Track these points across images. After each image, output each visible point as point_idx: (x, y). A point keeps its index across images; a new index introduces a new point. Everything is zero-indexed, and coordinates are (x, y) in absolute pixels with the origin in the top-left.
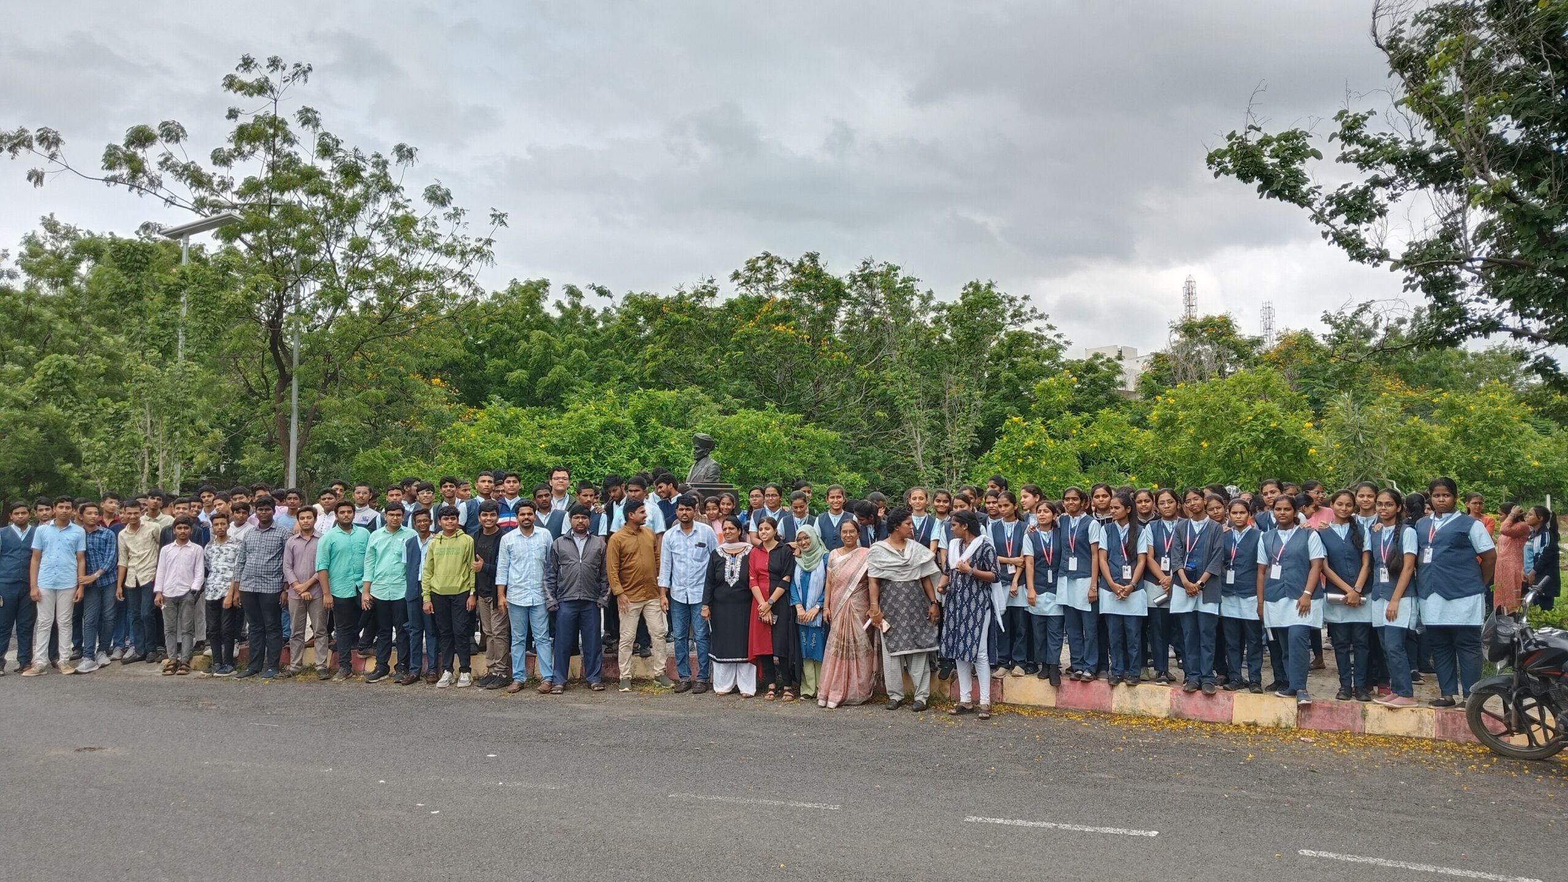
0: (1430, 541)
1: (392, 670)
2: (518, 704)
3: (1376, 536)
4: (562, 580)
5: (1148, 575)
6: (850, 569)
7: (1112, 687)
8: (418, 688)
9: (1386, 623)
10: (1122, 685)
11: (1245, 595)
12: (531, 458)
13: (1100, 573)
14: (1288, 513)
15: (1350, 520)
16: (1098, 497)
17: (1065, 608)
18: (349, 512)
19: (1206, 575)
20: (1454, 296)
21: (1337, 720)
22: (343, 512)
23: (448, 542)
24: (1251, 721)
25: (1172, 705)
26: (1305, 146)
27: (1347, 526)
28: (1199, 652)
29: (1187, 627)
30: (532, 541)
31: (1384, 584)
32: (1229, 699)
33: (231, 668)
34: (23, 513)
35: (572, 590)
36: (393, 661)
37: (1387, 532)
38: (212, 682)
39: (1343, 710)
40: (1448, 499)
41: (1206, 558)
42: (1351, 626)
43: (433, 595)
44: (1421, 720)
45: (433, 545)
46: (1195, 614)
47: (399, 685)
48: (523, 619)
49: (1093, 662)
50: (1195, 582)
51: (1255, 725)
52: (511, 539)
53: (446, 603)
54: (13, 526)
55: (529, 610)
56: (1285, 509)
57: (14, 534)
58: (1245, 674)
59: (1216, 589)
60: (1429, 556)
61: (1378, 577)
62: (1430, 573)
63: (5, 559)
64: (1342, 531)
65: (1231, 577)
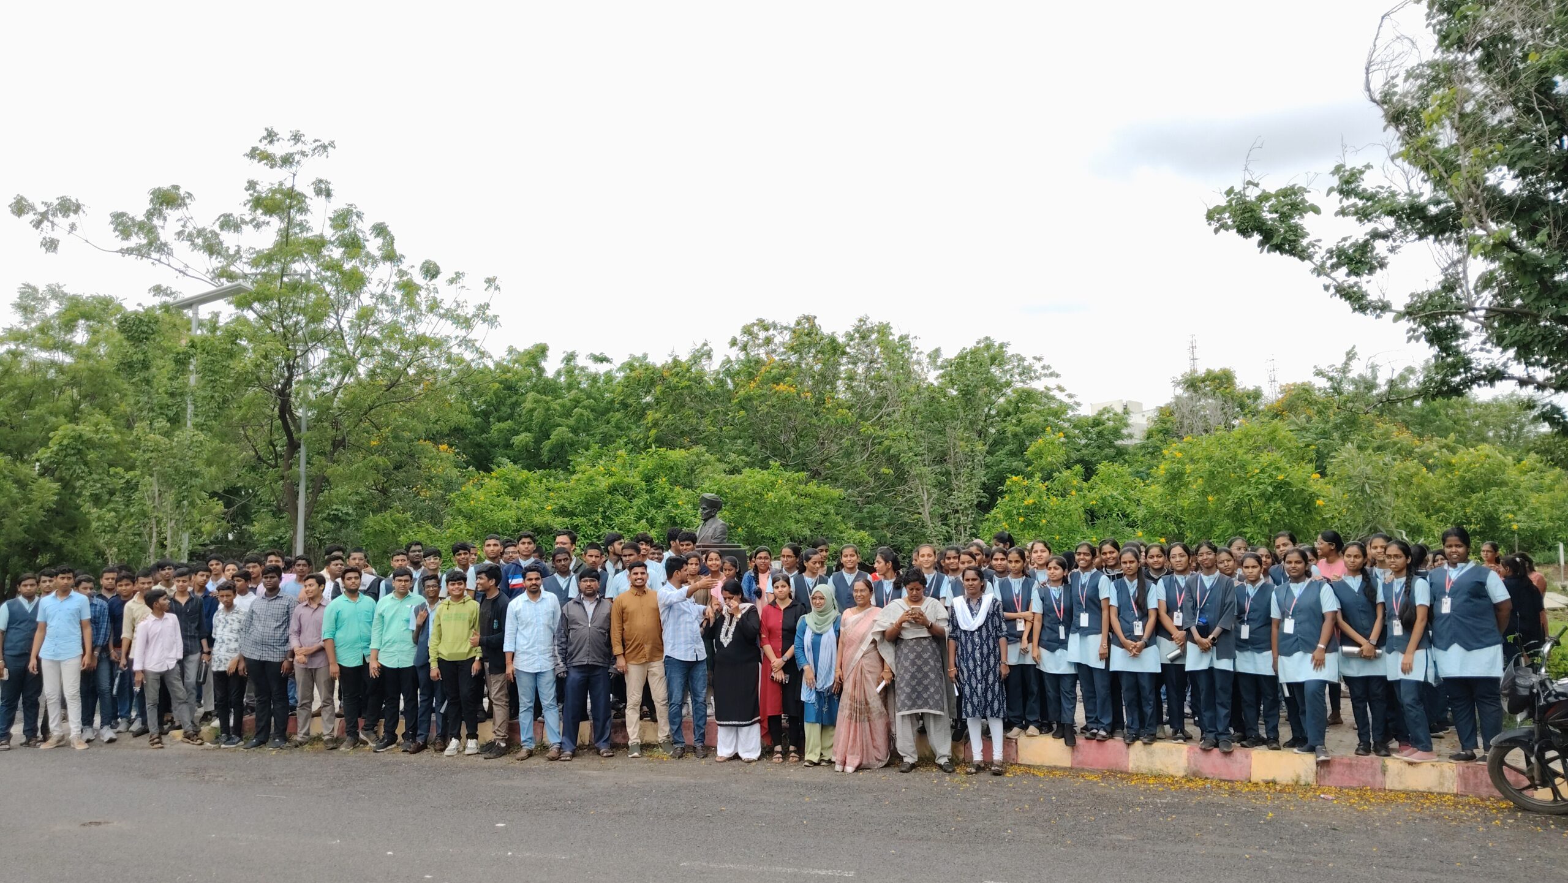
0: (1448, 591)
1: (400, 739)
2: (525, 771)
3: (1388, 587)
4: (571, 644)
5: (1160, 630)
6: (862, 628)
7: (1128, 745)
8: (426, 757)
9: (1401, 676)
10: (1138, 743)
11: (1260, 650)
12: (538, 520)
14: (1299, 566)
15: (1363, 572)
17: (1078, 666)
18: (356, 578)
19: (1217, 630)
20: (1457, 346)
21: (1357, 776)
22: (350, 579)
23: (456, 607)
24: (1270, 778)
25: (1189, 763)
26: (1303, 201)
27: (1359, 578)
28: (1215, 709)
29: (1203, 684)
30: (539, 606)
31: (1398, 638)
32: (1247, 757)
33: (237, 739)
34: (32, 585)
35: (582, 654)
36: (401, 729)
37: (1399, 584)
38: (219, 753)
40: (1461, 550)
41: (1217, 613)
42: (1367, 680)
43: (440, 661)
44: (1442, 775)
45: (441, 610)
46: (1211, 671)
47: (406, 754)
48: (532, 684)
49: (1107, 720)
50: (1206, 637)
51: (1275, 782)
52: (518, 605)
53: (453, 668)
54: (21, 598)
55: (536, 676)
56: (1296, 562)
57: (21, 606)
58: (1262, 730)
59: (1228, 644)
60: (1446, 606)
61: (1392, 630)
62: (1448, 623)
63: (12, 631)
64: (1355, 583)
65: (1245, 632)
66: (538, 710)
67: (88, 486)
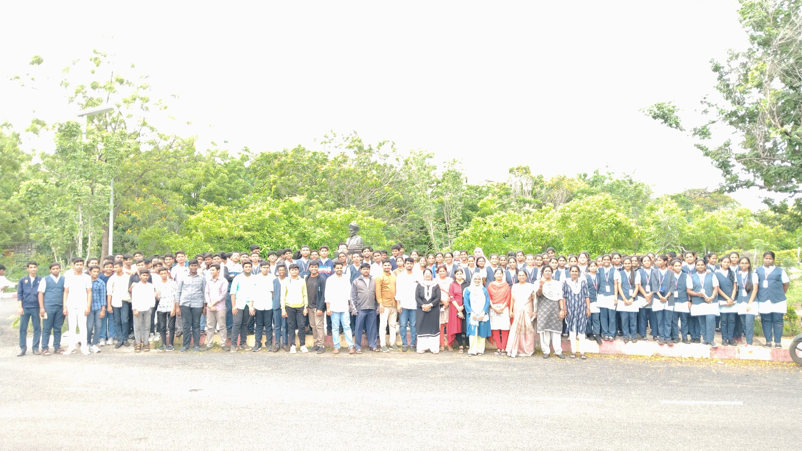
0: (766, 278)
1: (264, 345)
3: (739, 276)
4: (359, 299)
7: (626, 343)
9: (745, 313)
10: (630, 342)
11: (682, 302)
13: (618, 293)
14: (703, 266)
15: (729, 269)
16: (615, 259)
19: (669, 293)
21: (728, 354)
22: (247, 267)
23: (294, 281)
25: (654, 350)
27: (727, 271)
28: (664, 327)
29: (659, 317)
31: (745, 297)
33: (172, 347)
34: (57, 269)
35: (365, 304)
36: (264, 341)
37: (744, 275)
39: (730, 350)
40: (771, 261)
41: (669, 286)
42: (728, 314)
43: (287, 308)
45: (287, 282)
46: (664, 311)
49: (614, 332)
50: (664, 296)
53: (295, 312)
54: (51, 276)
55: (341, 314)
57: (52, 280)
58: (680, 336)
60: (765, 284)
61: (742, 293)
62: (766, 292)
63: (48, 293)
64: (725, 273)
65: (676, 294)
66: (341, 330)
67: (43, 213)
